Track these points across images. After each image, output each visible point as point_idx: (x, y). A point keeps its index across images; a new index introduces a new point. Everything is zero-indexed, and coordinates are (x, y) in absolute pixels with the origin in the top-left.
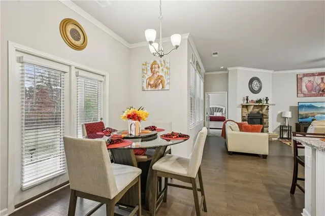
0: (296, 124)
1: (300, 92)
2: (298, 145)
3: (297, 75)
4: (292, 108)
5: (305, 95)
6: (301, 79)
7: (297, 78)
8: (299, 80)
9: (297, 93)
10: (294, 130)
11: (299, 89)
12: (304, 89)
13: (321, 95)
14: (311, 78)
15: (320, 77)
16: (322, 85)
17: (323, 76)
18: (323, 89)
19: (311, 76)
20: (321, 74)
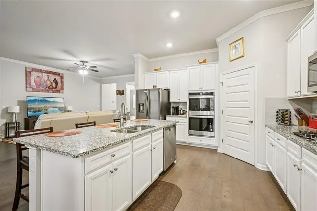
0: (25, 119)
1: (29, 86)
2: (22, 147)
3: (26, 68)
4: (20, 103)
5: (34, 90)
6: (30, 72)
7: (26, 71)
8: (28, 73)
9: (26, 87)
10: (22, 125)
11: (27, 83)
12: (33, 83)
13: (47, 91)
14: (39, 74)
15: (46, 75)
16: (48, 82)
17: (49, 75)
18: (48, 85)
19: (38, 72)
20: (47, 72)
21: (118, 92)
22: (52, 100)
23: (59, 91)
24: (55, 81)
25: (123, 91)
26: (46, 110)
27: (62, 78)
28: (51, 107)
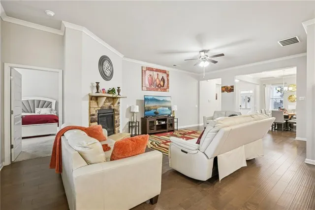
0: (142, 118)
3: (142, 67)
4: (138, 102)
5: (148, 89)
6: (145, 71)
7: (142, 70)
8: (143, 72)
12: (147, 83)
13: (157, 90)
14: (151, 73)
15: (157, 73)
16: (158, 80)
17: (158, 73)
18: (158, 84)
19: (151, 70)
20: (157, 70)
21: (224, 89)
22: (161, 99)
23: (165, 90)
24: (163, 79)
25: (233, 87)
26: (156, 109)
27: (168, 75)
28: (160, 106)
